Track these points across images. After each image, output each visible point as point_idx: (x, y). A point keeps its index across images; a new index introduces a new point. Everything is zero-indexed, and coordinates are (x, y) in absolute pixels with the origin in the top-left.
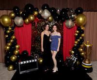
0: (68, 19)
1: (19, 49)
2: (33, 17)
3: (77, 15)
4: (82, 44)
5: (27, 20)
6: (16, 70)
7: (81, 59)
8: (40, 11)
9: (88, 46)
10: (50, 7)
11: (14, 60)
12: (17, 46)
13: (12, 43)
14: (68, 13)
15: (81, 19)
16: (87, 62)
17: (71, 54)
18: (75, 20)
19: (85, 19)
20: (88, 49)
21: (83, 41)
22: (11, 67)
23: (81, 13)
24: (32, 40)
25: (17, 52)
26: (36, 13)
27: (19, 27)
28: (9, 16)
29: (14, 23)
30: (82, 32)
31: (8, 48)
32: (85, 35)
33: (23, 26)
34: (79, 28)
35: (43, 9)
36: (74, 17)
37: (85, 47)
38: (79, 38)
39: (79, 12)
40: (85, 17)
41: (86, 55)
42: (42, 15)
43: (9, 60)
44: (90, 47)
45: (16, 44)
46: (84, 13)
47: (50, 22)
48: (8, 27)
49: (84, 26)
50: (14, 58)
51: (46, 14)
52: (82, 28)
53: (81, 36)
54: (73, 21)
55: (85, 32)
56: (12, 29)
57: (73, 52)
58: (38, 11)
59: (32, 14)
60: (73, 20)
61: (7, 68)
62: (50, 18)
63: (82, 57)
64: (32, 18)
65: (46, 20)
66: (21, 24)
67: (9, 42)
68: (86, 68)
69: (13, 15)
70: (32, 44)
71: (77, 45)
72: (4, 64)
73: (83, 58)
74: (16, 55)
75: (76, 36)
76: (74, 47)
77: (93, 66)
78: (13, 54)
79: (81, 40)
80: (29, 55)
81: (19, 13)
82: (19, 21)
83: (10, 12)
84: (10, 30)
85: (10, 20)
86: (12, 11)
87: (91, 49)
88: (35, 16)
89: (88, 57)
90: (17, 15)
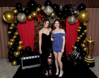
0: (71, 15)
1: (22, 45)
3: (80, 11)
4: (84, 40)
5: (30, 17)
6: (19, 66)
7: (83, 54)
8: (43, 8)
9: (90, 41)
10: (53, 3)
12: (20, 42)
13: (15, 39)
14: (71, 9)
15: (84, 15)
16: (89, 57)
17: (73, 49)
18: (77, 16)
19: (87, 15)
20: (90, 45)
21: (86, 37)
22: (15, 63)
23: (84, 9)
25: (20, 47)
26: (39, 9)
27: (21, 23)
28: (11, 13)
29: (17, 19)
30: (84, 28)
31: (11, 43)
32: (88, 31)
33: (25, 22)
35: (46, 5)
36: (76, 13)
38: (81, 34)
39: (82, 8)
40: (87, 13)
41: (88, 50)
42: (45, 12)
43: (13, 55)
44: (92, 43)
45: (19, 40)
46: (87, 9)
47: (53, 18)
48: (11, 24)
49: (87, 22)
50: (17, 54)
51: (49, 10)
52: (85, 24)
53: (83, 32)
54: (75, 17)
55: (87, 28)
57: (76, 48)
58: (40, 7)
59: (35, 10)
60: (76, 16)
61: (10, 63)
62: (53, 14)
63: (85, 52)
64: (34, 14)
65: (49, 16)
66: (23, 20)
67: (12, 38)
68: (88, 63)
69: (15, 11)
71: (80, 40)
72: (8, 60)
74: (19, 51)
75: (79, 32)
76: (77, 42)
77: (95, 61)
78: (16, 50)
79: (83, 35)
81: (22, 9)
82: (22, 17)
83: (12, 8)
84: (13, 27)
85: (13, 17)
86: (15, 8)
87: (94, 45)
88: (38, 13)
89: (90, 52)
90: (20, 11)
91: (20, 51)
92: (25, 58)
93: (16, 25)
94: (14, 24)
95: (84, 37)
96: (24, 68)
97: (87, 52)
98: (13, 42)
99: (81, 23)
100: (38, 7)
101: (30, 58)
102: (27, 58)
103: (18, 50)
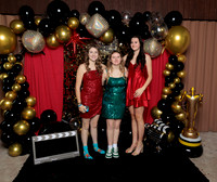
0: (149, 37)
1: (33, 106)
2: (67, 31)
3: (169, 28)
4: (179, 94)
5: (54, 39)
6: (28, 156)
7: (177, 127)
8: (84, 19)
9: (193, 98)
10: (108, 8)
11: (23, 131)
12: (30, 100)
13: (18, 92)
14: (149, 24)
15: (178, 38)
16: (190, 134)
17: (154, 116)
18: (164, 40)
19: (186, 38)
20: (192, 106)
21: (182, 87)
22: (16, 149)
23: (178, 23)
24: (65, 87)
25: (29, 112)
26: (74, 22)
27: (32, 54)
28: (8, 29)
29: (22, 46)
30: (179, 66)
31: (8, 103)
32: (187, 74)
33: (42, 52)
34: (172, 58)
35: (91, 13)
36: (163, 33)
37: (187, 101)
38: (172, 81)
39: (174, 20)
40: (186, 34)
41: (188, 118)
42: (89, 28)
43: (12, 131)
44: (197, 101)
45: (28, 96)
46: (185, 23)
47: (107, 43)
48: (7, 56)
49: (184, 54)
50: (22, 127)
51: (98, 25)
52: (180, 59)
53: (177, 76)
54: (159, 41)
56: (17, 60)
57: (159, 112)
58: (78, 18)
59: (65, 24)
60: (161, 39)
61: (6, 151)
62: (107, 35)
63: (181, 122)
64: (64, 34)
65: (99, 39)
66: (38, 47)
67: (11, 90)
68: (189, 148)
69: (18, 26)
70: (65, 95)
71: (169, 96)
73: (183, 126)
74: (27, 120)
75: (166, 77)
76: (163, 100)
77: (203, 143)
78: (20, 118)
79: (177, 84)
80: (59, 119)
81: (33, 21)
82: (34, 40)
83: (10, 18)
84: (13, 62)
85: (12, 39)
86: (17, 17)
87: (200, 105)
88: (72, 31)
89: (193, 123)
90: (30, 26)
91: (29, 121)
92: (40, 138)
93: (19, 58)
94: (16, 56)
95: (179, 87)
96: (38, 161)
97: (186, 121)
98: (11, 100)
99: (171, 55)
100: (72, 16)
101: (54, 136)
102: (47, 137)
103: (24, 119)
